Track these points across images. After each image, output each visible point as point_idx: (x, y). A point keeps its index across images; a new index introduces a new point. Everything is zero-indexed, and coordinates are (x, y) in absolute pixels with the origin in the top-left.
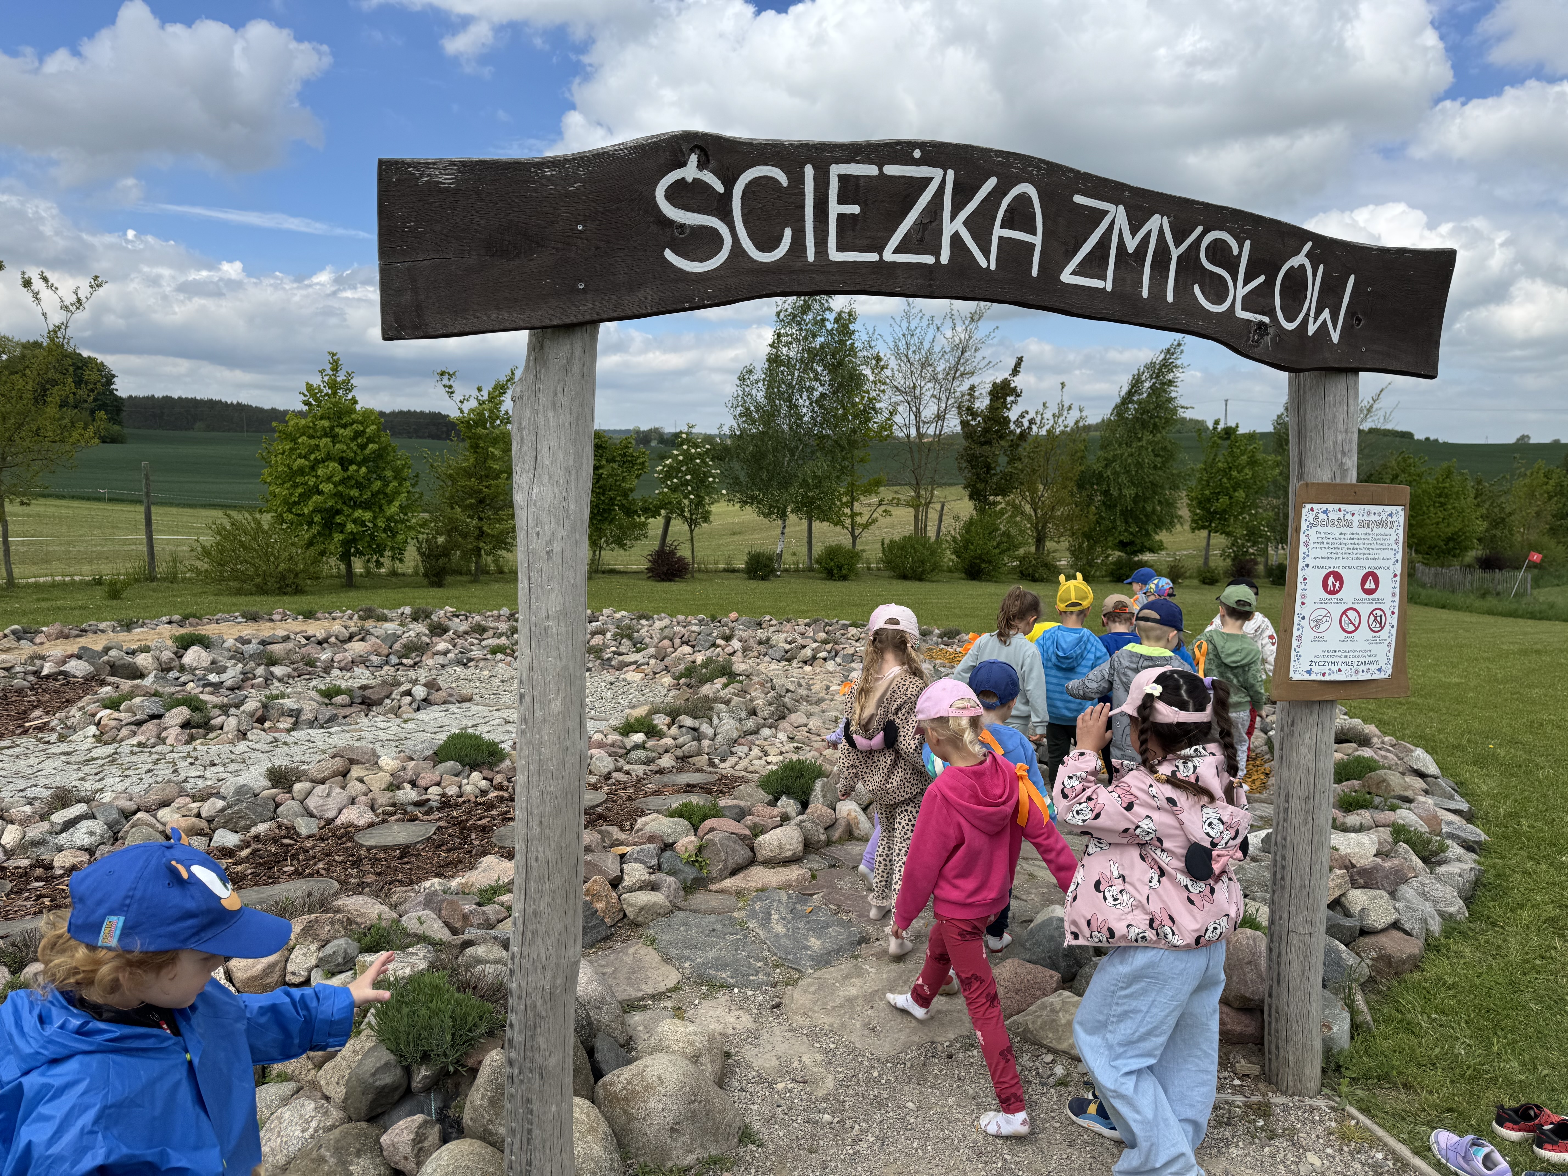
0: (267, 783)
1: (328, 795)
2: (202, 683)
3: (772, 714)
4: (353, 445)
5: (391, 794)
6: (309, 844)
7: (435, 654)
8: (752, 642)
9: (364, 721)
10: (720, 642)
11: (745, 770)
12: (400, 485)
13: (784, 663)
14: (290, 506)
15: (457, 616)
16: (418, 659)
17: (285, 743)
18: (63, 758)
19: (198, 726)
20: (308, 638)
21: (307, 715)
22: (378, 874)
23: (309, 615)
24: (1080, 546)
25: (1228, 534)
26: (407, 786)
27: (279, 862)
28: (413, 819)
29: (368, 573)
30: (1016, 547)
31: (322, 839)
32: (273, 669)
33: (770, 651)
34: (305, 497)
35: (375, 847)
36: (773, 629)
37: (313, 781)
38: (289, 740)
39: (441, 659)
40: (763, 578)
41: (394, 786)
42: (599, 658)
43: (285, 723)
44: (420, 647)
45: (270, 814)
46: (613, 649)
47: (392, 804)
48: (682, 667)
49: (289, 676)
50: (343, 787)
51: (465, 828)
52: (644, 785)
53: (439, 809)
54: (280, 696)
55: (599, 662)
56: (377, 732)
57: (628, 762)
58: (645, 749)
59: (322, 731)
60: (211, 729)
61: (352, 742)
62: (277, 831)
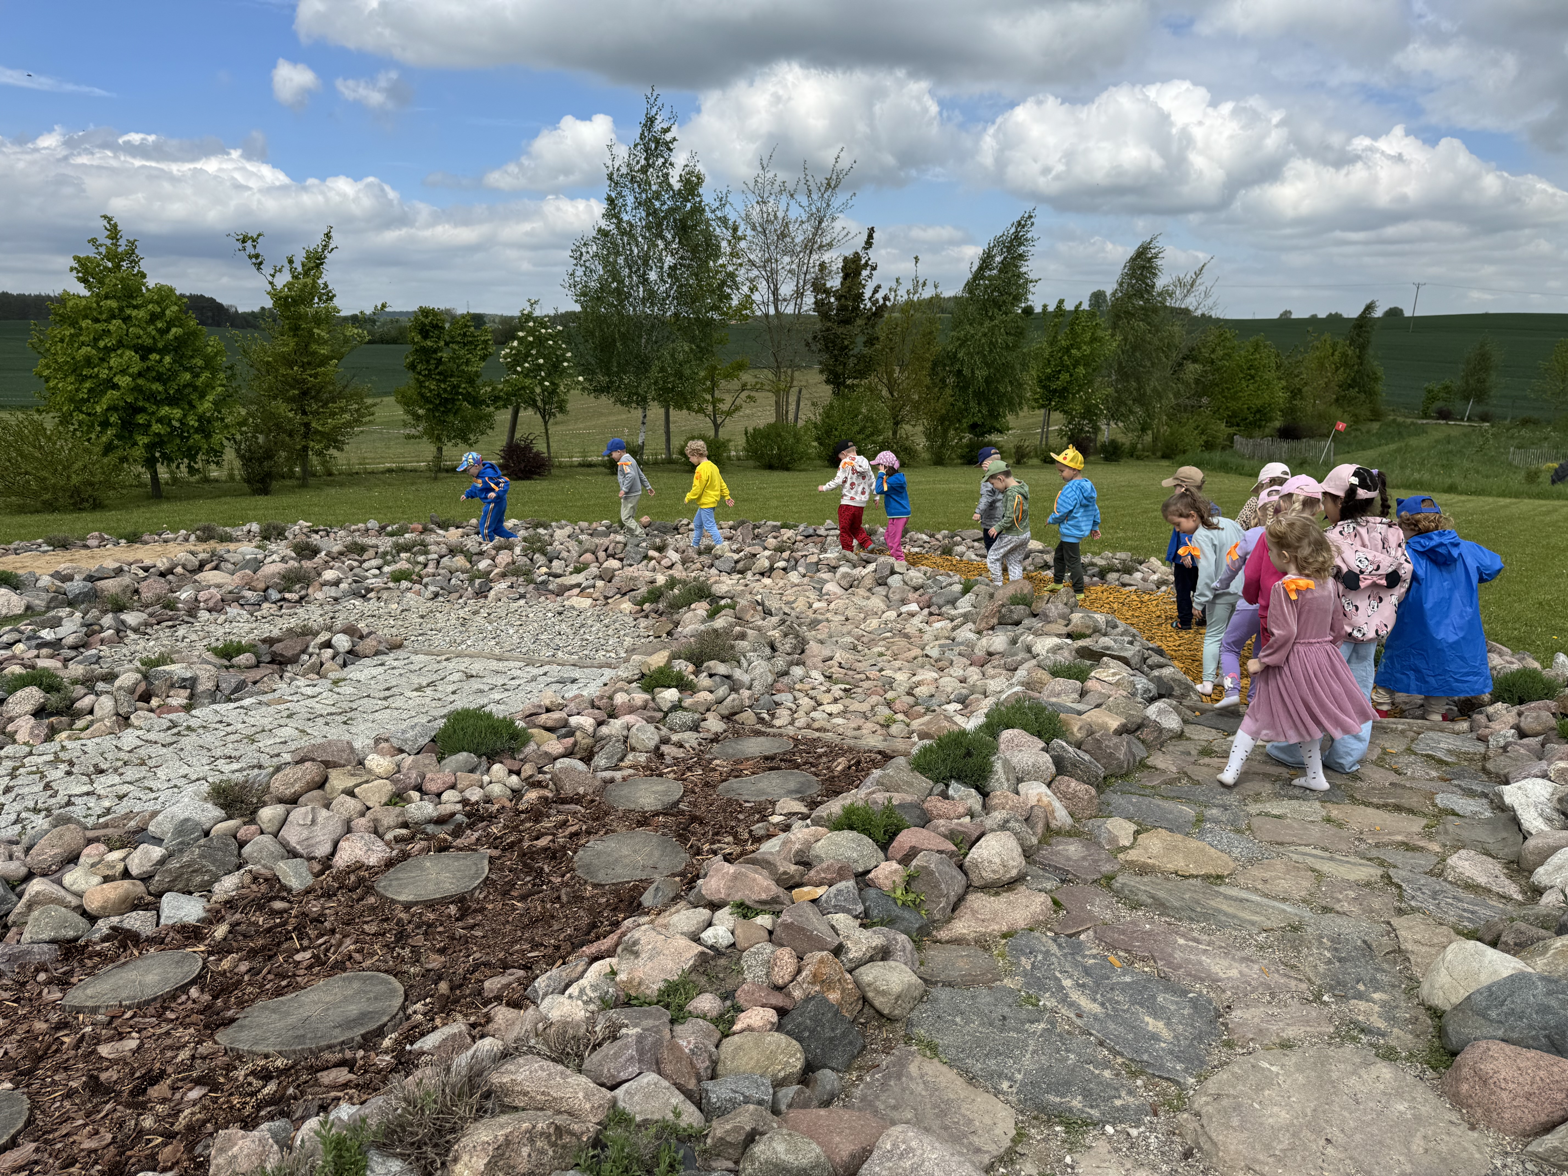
0: (219, 813)
1: (313, 822)
2: (34, 643)
3: (795, 647)
4: (151, 330)
5: (398, 809)
6: (315, 908)
7: (323, 585)
9: (282, 687)
10: (652, 553)
11: (808, 726)
12: (213, 376)
13: (736, 576)
14: (78, 404)
15: (317, 532)
16: (303, 593)
17: (189, 728)
19: (58, 713)
20: (146, 569)
21: (205, 685)
23: (133, 539)
24: (935, 429)
26: (415, 795)
27: (279, 944)
28: (444, 847)
29: (175, 480)
31: (328, 895)
32: (123, 616)
33: (717, 562)
34: (95, 393)
35: (416, 903)
37: (281, 801)
38: (194, 723)
39: (333, 592)
41: (398, 798)
42: (531, 581)
43: (179, 698)
44: (305, 578)
45: (235, 860)
46: (544, 570)
47: (405, 825)
48: (643, 590)
49: (146, 624)
50: (327, 806)
51: (524, 855)
52: (710, 761)
53: (471, 826)
54: (163, 660)
55: (532, 586)
56: (308, 702)
57: (671, 729)
58: (685, 709)
59: (232, 705)
60: (78, 714)
61: (283, 722)
62: (254, 887)
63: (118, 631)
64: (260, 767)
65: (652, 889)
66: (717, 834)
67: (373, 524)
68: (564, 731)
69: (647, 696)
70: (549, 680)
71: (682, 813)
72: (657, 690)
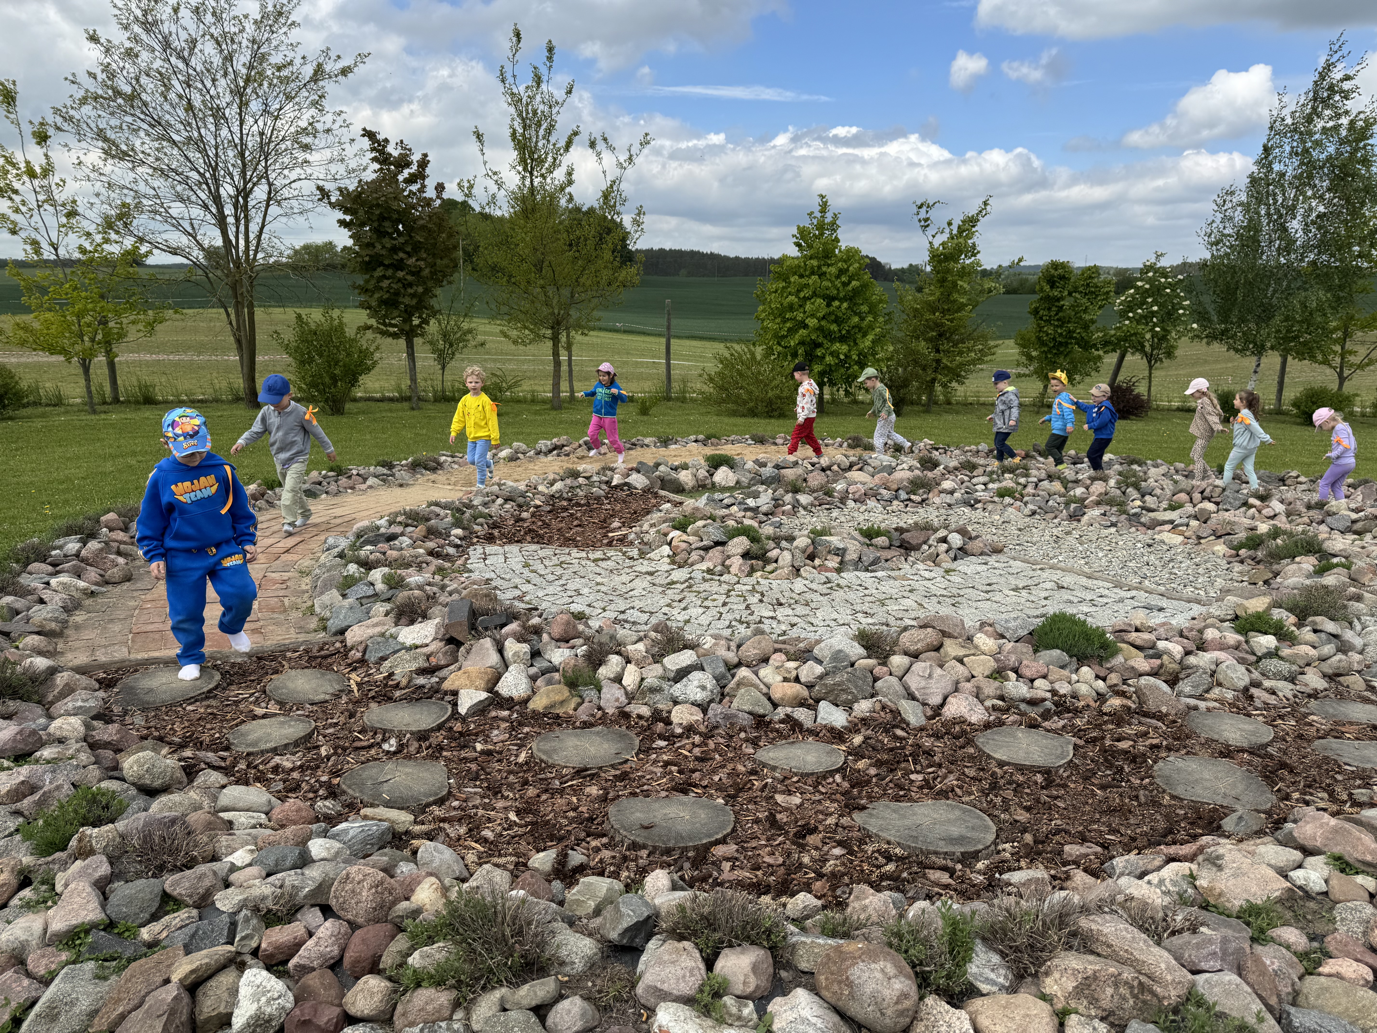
0: (862, 651)
1: (930, 676)
2: (743, 507)
4: (837, 282)
5: (997, 684)
6: (927, 742)
7: (941, 492)
9: (906, 568)
12: (874, 319)
14: (779, 339)
15: (937, 449)
16: (925, 496)
17: (838, 585)
18: (649, 578)
19: (757, 558)
20: (813, 465)
21: (851, 556)
22: (1028, 809)
26: (1012, 675)
27: (898, 762)
28: (1034, 725)
29: (834, 400)
31: (937, 736)
32: (798, 497)
34: (792, 331)
35: (1008, 764)
37: (906, 653)
38: (843, 582)
41: (998, 674)
42: (1125, 512)
43: (833, 563)
44: (927, 484)
45: (870, 690)
46: (1138, 503)
47: (1002, 698)
48: (1242, 535)
49: (812, 505)
50: (941, 666)
51: (1106, 751)
52: (1306, 715)
53: (1058, 714)
54: (824, 532)
55: (1124, 516)
56: (925, 582)
57: (1263, 674)
58: (1281, 658)
59: (869, 574)
60: (767, 561)
61: (906, 594)
62: (882, 714)
63: (794, 507)
64: (887, 625)
65: (1234, 816)
66: (1310, 786)
67: (983, 447)
68: (1151, 652)
69: (1241, 638)
70: (1136, 604)
71: (1271, 756)
72: (1251, 634)
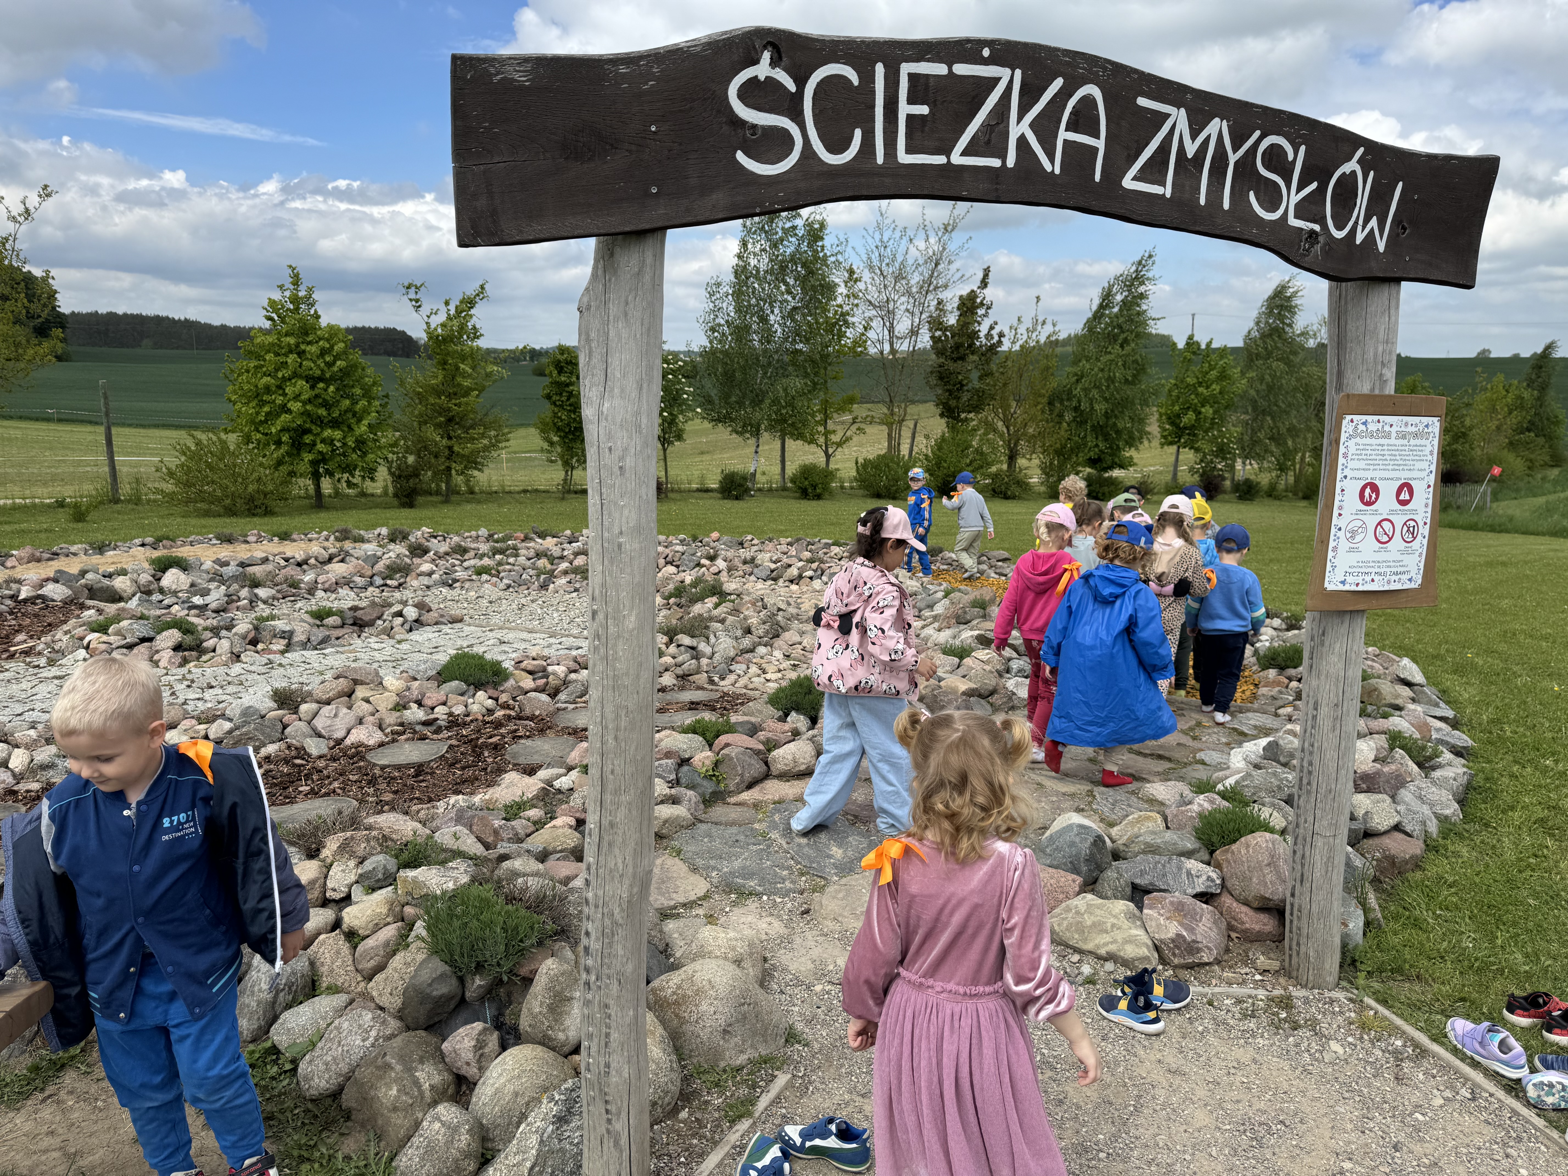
0: (273, 705)
1: (336, 715)
2: (187, 605)
3: (767, 632)
4: (320, 362)
5: (398, 714)
6: (321, 764)
7: (419, 575)
8: (737, 562)
9: (358, 643)
10: (704, 561)
11: (746, 687)
12: (370, 403)
13: (770, 582)
14: (257, 425)
15: (436, 537)
16: (402, 580)
17: (280, 665)
18: (56, 682)
19: (191, 649)
20: (286, 560)
21: (299, 637)
22: (396, 792)
23: (285, 537)
24: (1051, 464)
25: (1197, 450)
26: (414, 706)
27: (293, 782)
28: (423, 738)
29: (337, 493)
30: (990, 465)
31: (334, 759)
32: (257, 591)
33: (756, 570)
34: (271, 416)
35: (389, 766)
36: (755, 548)
37: (318, 702)
38: (284, 661)
39: (426, 580)
40: (737, 498)
41: (400, 706)
43: (279, 645)
44: (410, 569)
45: (279, 735)
47: (400, 724)
49: (274, 598)
50: (350, 708)
51: (476, 746)
53: (448, 728)
54: (272, 618)
56: (372, 653)
59: (316, 652)
60: (204, 651)
62: (288, 751)
63: (251, 602)
67: (483, 532)
68: (540, 674)
